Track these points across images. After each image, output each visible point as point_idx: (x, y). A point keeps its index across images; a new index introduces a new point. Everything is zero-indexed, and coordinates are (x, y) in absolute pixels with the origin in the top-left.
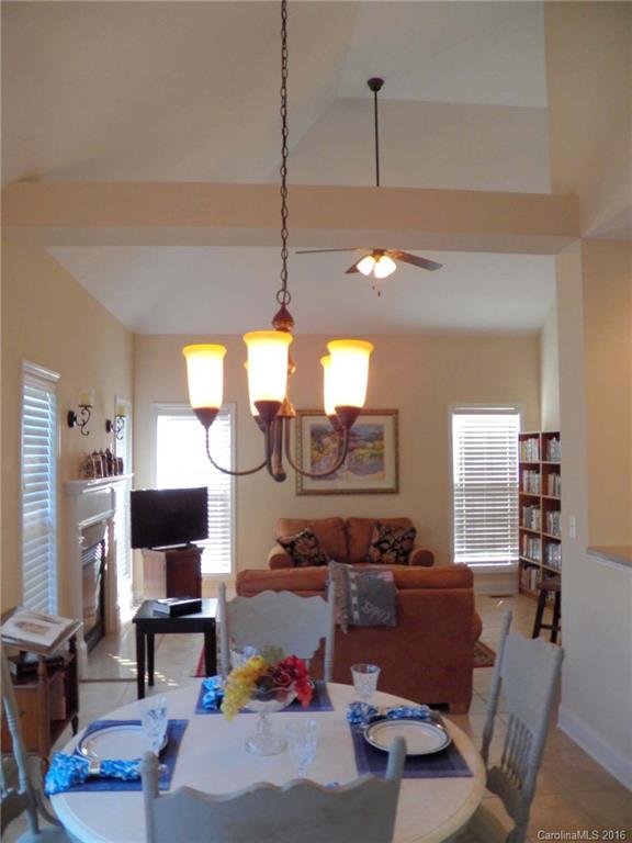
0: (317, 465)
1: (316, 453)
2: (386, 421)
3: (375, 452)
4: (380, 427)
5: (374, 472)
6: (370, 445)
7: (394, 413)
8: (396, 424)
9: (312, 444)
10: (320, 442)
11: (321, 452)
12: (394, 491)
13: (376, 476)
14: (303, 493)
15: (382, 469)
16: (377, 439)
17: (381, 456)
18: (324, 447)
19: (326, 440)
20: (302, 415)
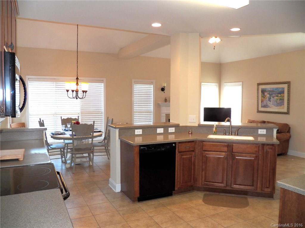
0: (263, 102)
1: (263, 98)
2: (285, 86)
3: (281, 98)
4: (283, 88)
5: (281, 106)
6: (280, 95)
7: (288, 83)
8: (289, 87)
9: (262, 95)
10: (264, 94)
11: (264, 98)
12: (287, 113)
13: (281, 107)
14: (259, 112)
15: (284, 105)
16: (282, 93)
17: (283, 99)
18: (265, 96)
19: (266, 94)
20: (259, 85)
